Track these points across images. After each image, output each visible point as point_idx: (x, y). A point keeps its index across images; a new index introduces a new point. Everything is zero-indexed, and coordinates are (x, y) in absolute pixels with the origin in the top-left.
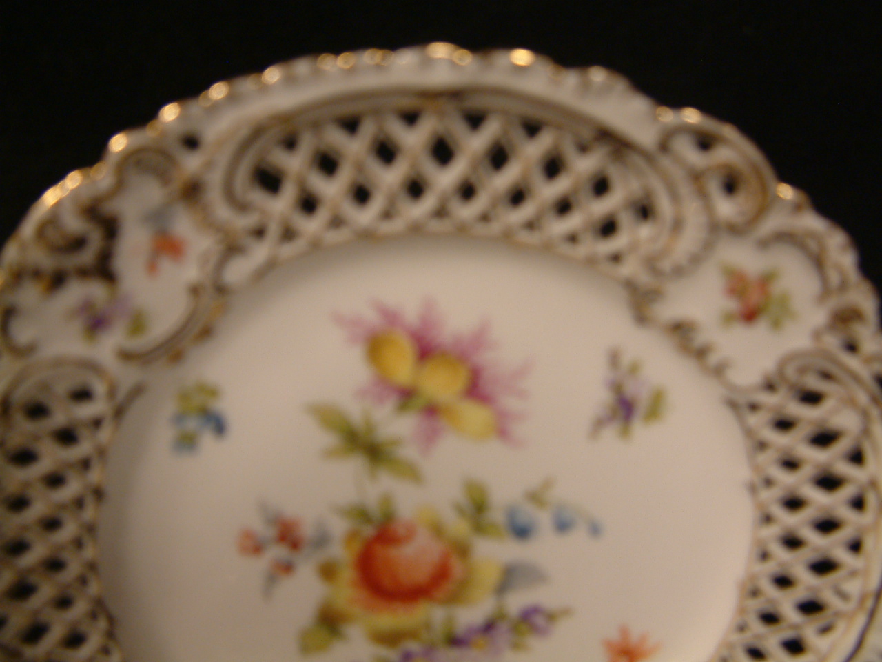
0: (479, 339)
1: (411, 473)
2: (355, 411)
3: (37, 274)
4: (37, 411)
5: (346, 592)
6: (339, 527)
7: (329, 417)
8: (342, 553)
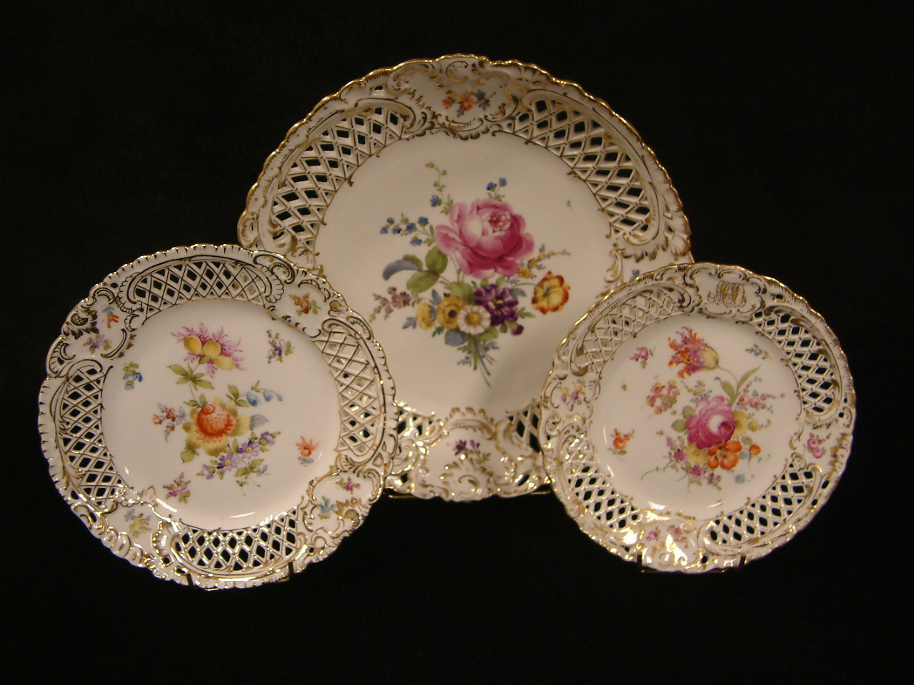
0: (221, 334)
1: (209, 386)
2: (185, 366)
3: (73, 333)
4: (78, 379)
5: (195, 435)
6: (188, 409)
7: (176, 369)
8: (190, 419)
